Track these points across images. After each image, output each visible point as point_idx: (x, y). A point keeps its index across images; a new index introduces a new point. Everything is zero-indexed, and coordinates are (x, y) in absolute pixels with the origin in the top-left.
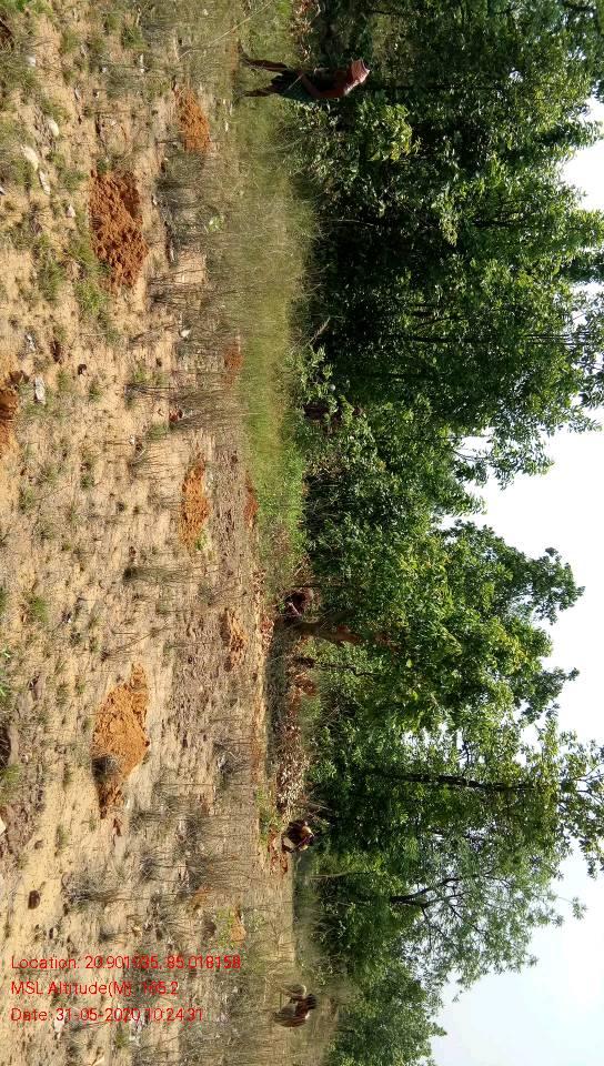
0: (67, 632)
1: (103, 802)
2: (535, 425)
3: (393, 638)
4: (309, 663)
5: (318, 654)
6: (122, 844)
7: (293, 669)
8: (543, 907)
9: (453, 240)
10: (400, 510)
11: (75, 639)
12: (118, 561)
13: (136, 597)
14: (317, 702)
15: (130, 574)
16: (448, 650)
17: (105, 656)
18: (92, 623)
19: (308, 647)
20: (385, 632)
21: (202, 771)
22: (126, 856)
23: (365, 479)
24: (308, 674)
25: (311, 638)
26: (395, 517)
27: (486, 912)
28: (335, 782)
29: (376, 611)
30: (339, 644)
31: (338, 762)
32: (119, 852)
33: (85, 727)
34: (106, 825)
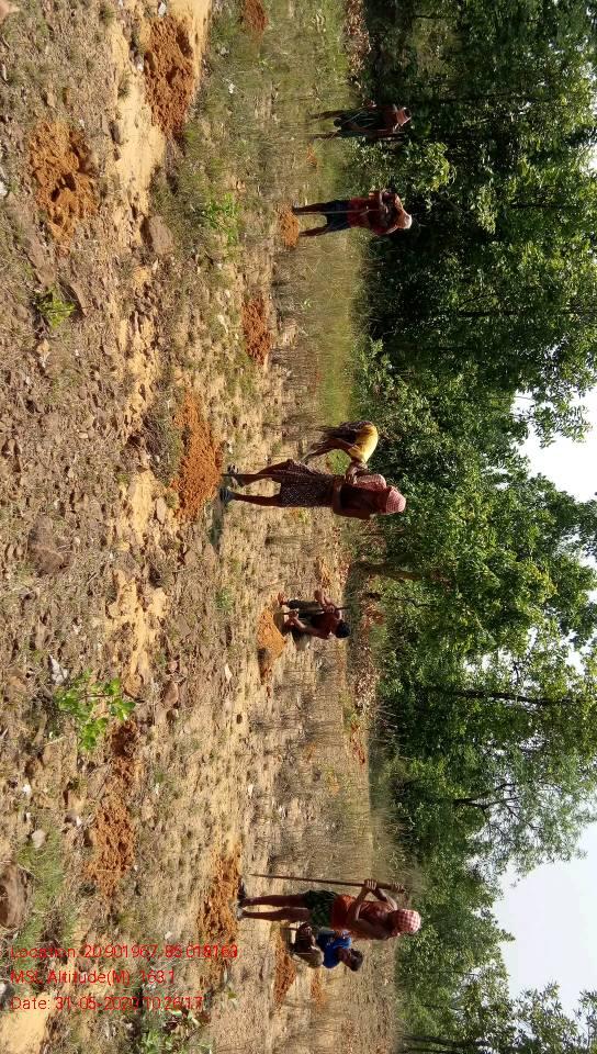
0: (244, 577)
1: (262, 675)
2: (568, 389)
3: (445, 575)
4: (376, 597)
5: (384, 590)
6: (271, 701)
7: (364, 602)
8: (591, 809)
9: (492, 229)
10: (451, 464)
11: (248, 581)
12: (263, 534)
13: (272, 554)
14: (384, 632)
15: (268, 541)
16: (490, 584)
17: (260, 591)
18: (253, 572)
19: (375, 584)
20: (438, 571)
21: (308, 668)
22: (273, 710)
23: (420, 439)
24: (375, 606)
25: (377, 577)
26: (447, 471)
27: (540, 813)
28: (402, 697)
29: (431, 554)
30: (401, 582)
31: (404, 681)
32: (270, 706)
33: (254, 631)
34: (263, 688)
